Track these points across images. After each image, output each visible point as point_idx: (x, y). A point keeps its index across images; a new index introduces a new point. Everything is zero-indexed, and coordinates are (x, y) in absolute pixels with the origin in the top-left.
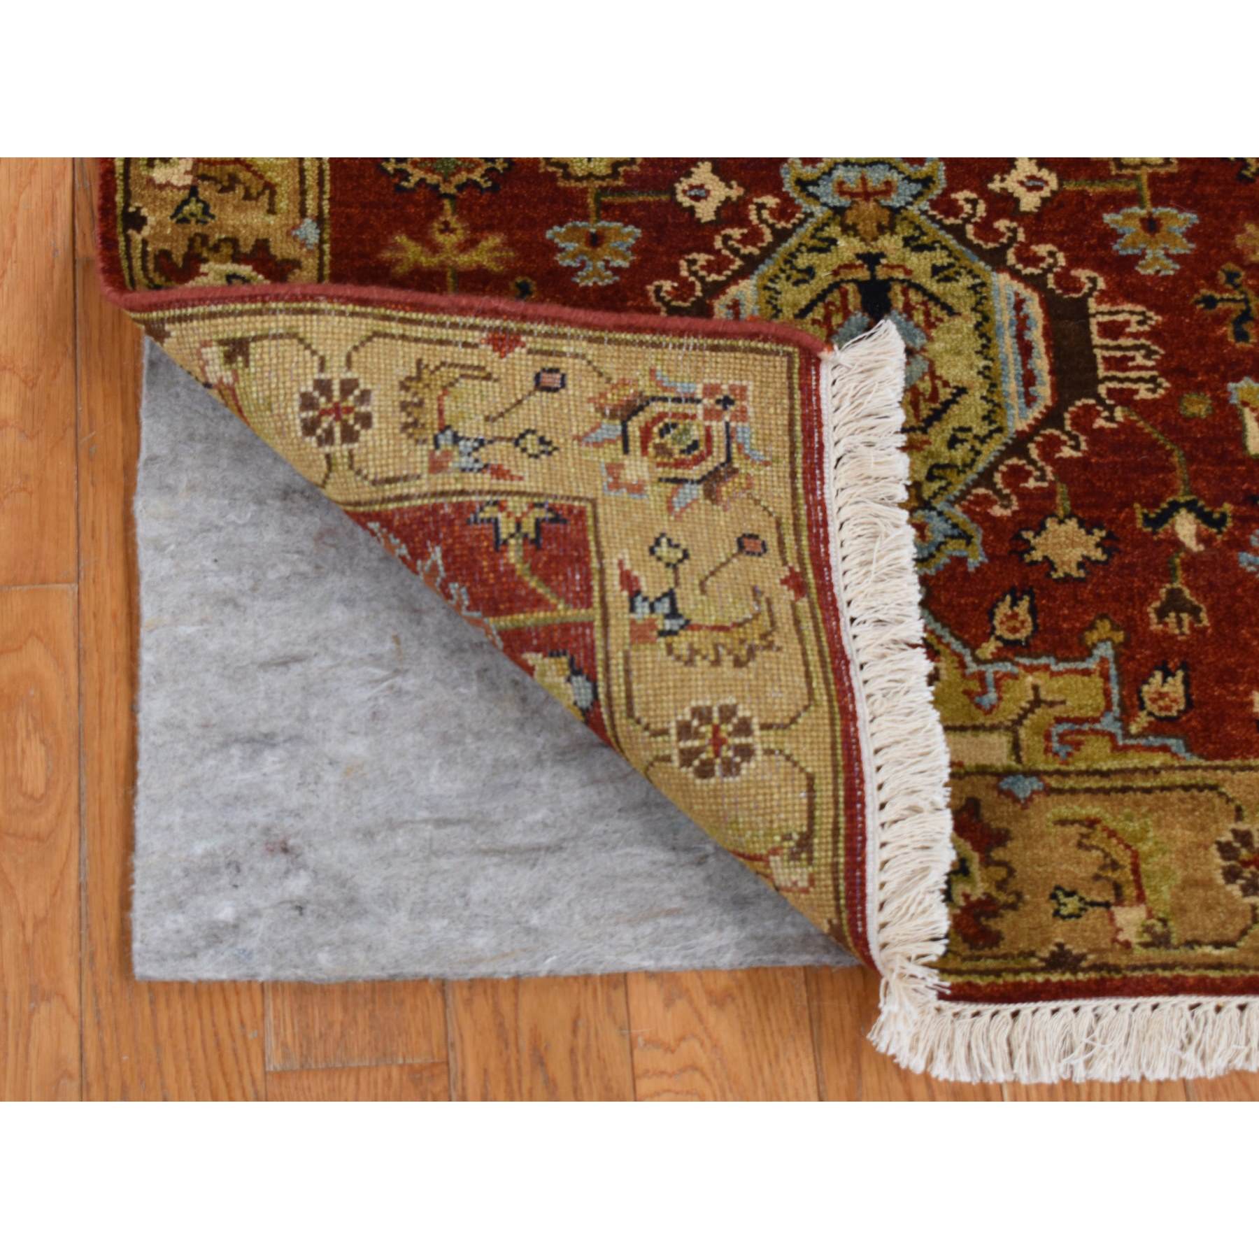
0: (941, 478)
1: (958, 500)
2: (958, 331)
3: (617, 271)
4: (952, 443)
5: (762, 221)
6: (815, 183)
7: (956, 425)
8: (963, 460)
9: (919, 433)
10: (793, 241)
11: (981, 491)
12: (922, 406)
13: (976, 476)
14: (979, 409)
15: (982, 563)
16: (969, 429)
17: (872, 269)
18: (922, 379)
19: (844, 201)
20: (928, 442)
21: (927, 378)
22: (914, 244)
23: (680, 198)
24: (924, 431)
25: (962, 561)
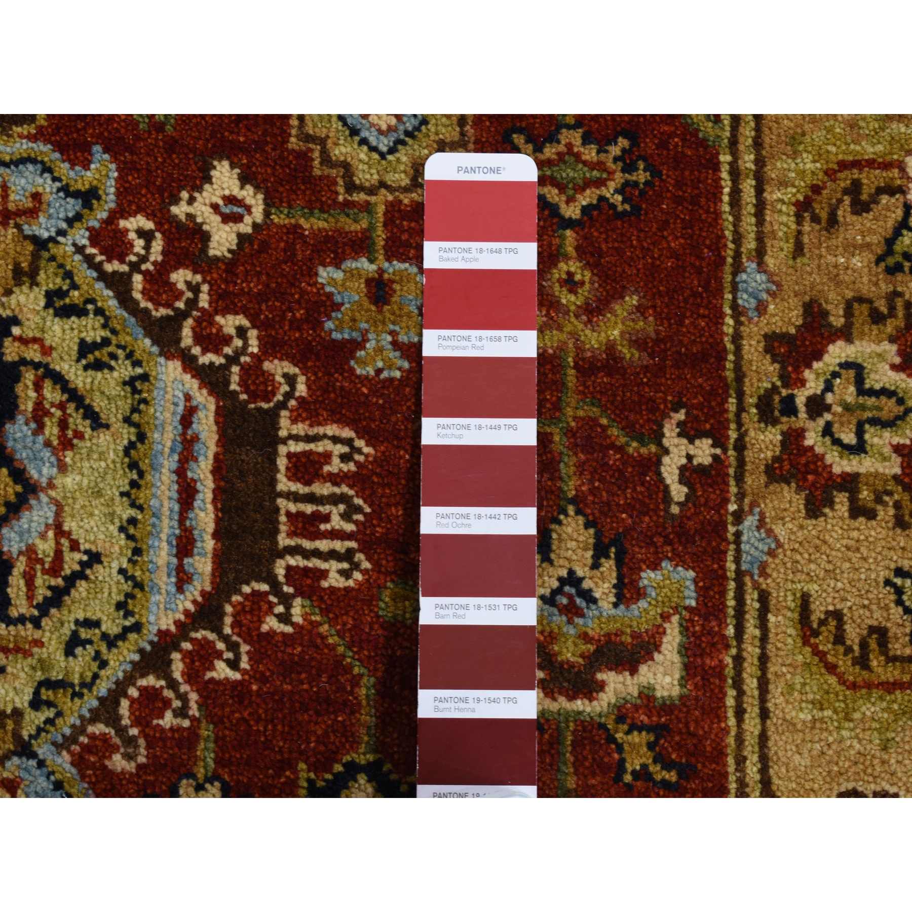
0: (50, 704)
1: (70, 740)
2: (102, 456)
4: (72, 645)
7: (81, 616)
8: (81, 675)
9: (29, 626)
11: (99, 728)
12: (39, 581)
13: (95, 703)
14: (114, 590)
16: (97, 624)
18: (43, 536)
20: (39, 643)
21: (51, 534)
22: (59, 303)
24: (37, 623)
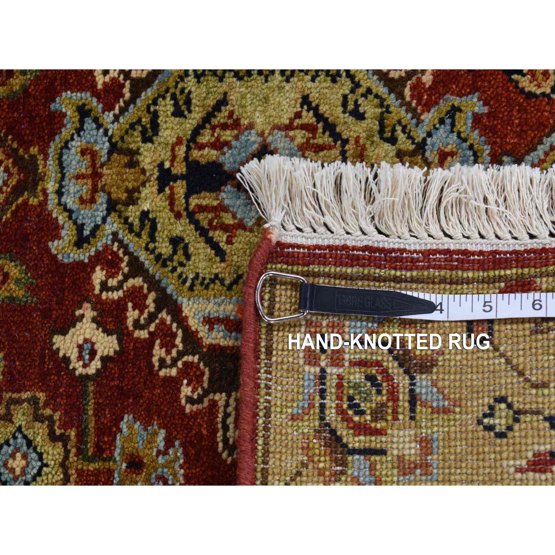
0: (394, 130)
1: (416, 116)
2: (243, 97)
3: (169, 442)
4: (359, 116)
5: (120, 286)
6: (80, 228)
7: (341, 109)
8: (376, 107)
9: (347, 147)
10: (143, 256)
11: (407, 92)
12: (319, 141)
13: (393, 96)
14: (324, 85)
15: (479, 99)
16: (345, 97)
17: (176, 178)
18: (292, 139)
19: (102, 198)
20: (357, 139)
21: (291, 133)
22: (150, 133)
23: (91, 370)
24: (345, 142)
25: (477, 119)
